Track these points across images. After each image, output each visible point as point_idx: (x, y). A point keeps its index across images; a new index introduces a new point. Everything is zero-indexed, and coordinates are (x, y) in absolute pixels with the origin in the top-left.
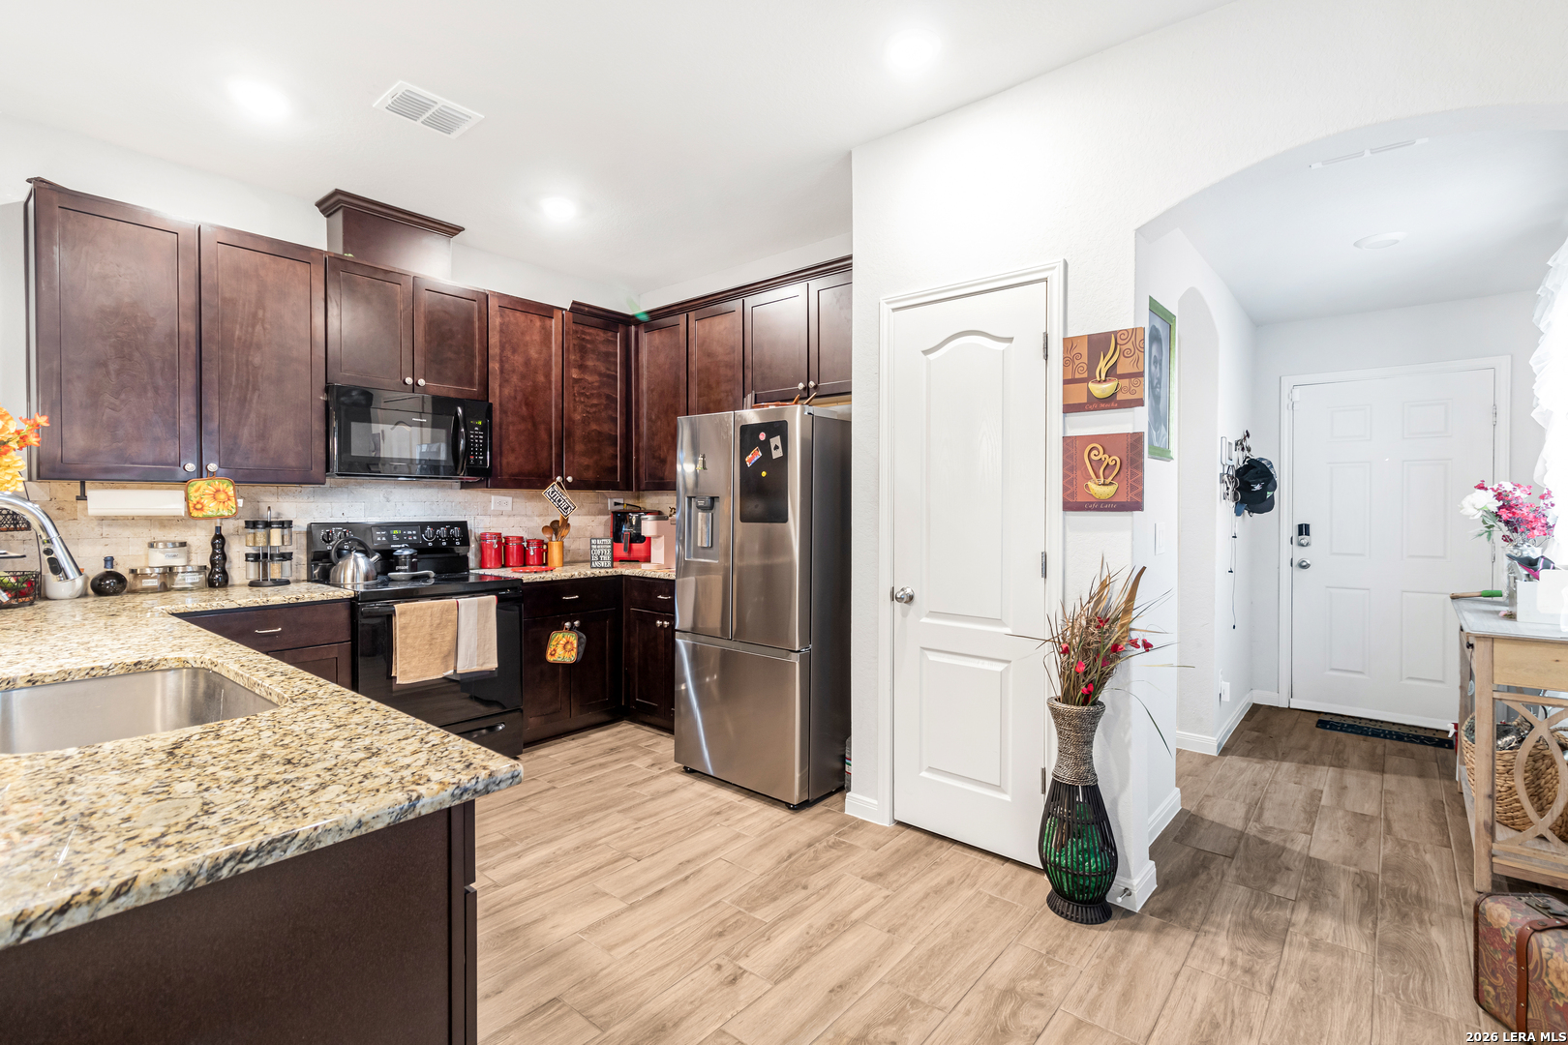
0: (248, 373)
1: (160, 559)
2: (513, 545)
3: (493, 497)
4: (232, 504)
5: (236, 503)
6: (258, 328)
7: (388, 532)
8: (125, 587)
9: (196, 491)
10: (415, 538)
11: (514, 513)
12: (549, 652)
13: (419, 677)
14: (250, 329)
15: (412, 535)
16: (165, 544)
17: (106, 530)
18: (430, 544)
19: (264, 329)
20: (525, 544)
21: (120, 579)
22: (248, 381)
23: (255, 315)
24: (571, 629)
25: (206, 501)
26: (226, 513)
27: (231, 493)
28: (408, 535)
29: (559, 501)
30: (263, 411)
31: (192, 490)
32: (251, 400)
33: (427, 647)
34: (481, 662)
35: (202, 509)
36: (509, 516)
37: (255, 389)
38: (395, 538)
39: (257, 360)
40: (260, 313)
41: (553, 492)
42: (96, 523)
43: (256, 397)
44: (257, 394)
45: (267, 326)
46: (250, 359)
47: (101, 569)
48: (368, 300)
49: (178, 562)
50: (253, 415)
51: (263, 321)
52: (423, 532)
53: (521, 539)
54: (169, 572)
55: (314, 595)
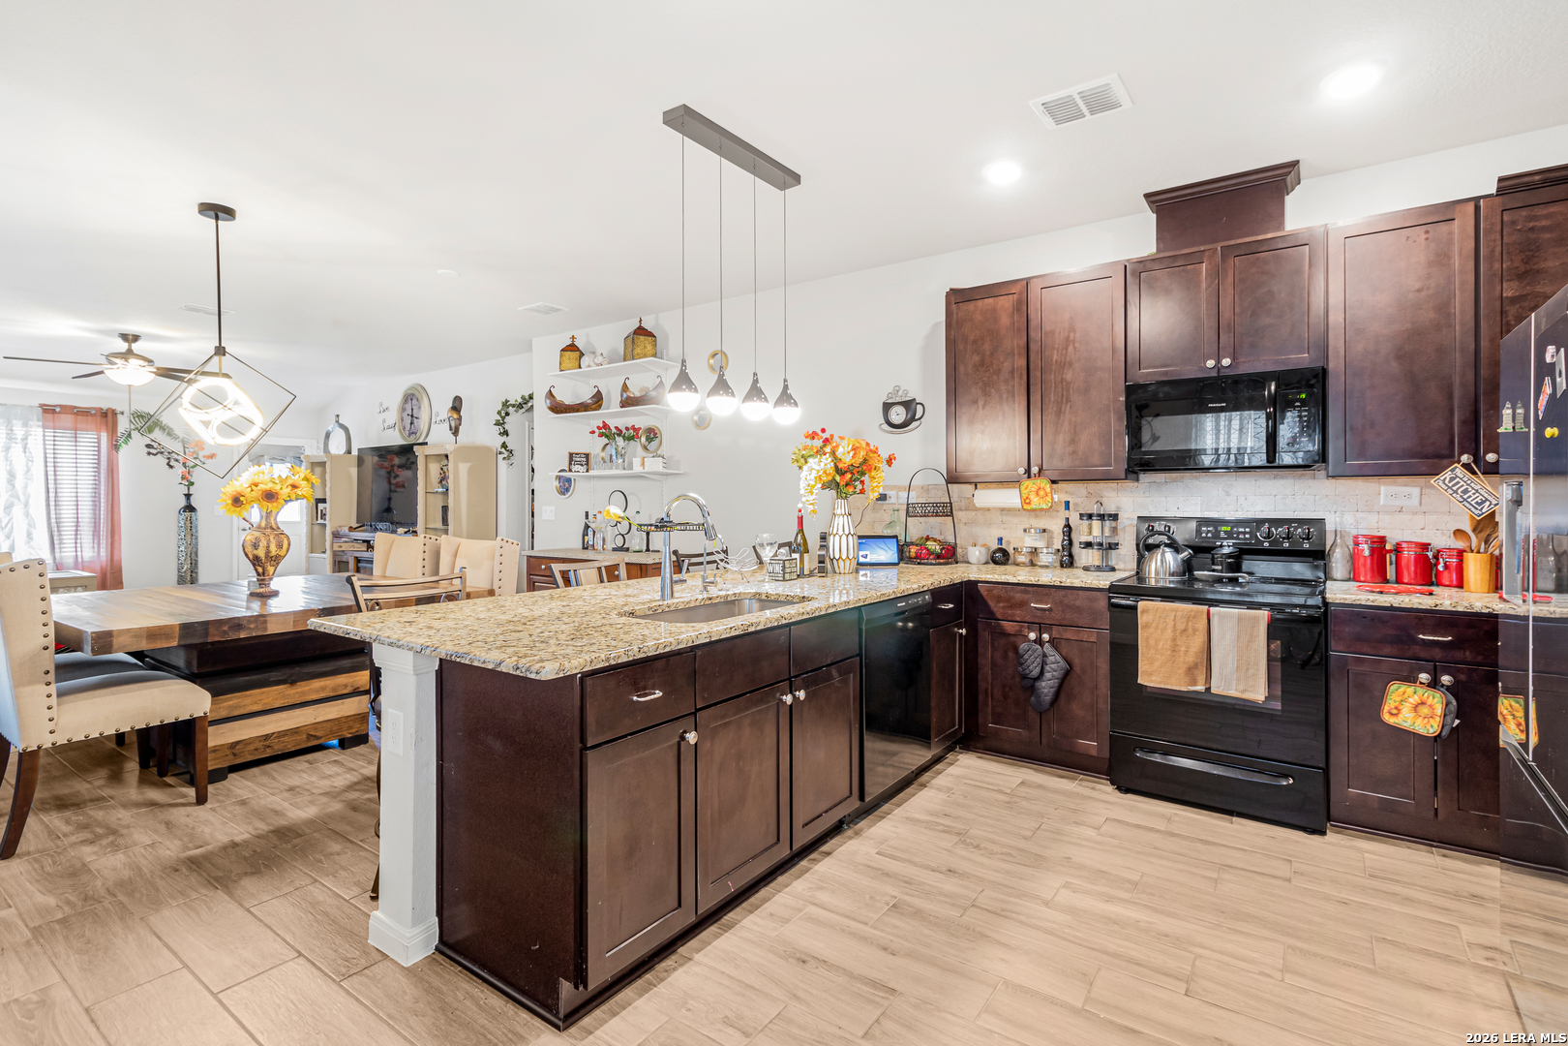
0: (1063, 388)
1: (1030, 541)
2: (1408, 554)
3: (1383, 488)
4: (1049, 499)
5: (1052, 498)
6: (1071, 348)
7: (1216, 528)
8: (1008, 560)
9: (1026, 489)
10: (1247, 536)
11: (1424, 508)
12: (1386, 708)
13: (1160, 683)
14: (1064, 352)
15: (1244, 533)
16: (1035, 529)
17: (1005, 518)
18: (1266, 544)
19: (1075, 348)
20: (1430, 554)
21: (1005, 553)
22: (1062, 395)
23: (1067, 339)
24: (1434, 684)
25: (1033, 497)
26: (1045, 507)
27: (1048, 490)
28: (1239, 533)
29: (1466, 491)
30: (1074, 419)
31: (1023, 488)
32: (1065, 411)
33: (1169, 653)
34: (1241, 687)
35: (1029, 503)
36: (1415, 513)
37: (1068, 401)
38: (1222, 535)
39: (1069, 376)
40: (1072, 335)
41: (1452, 479)
42: (999, 512)
43: (1068, 408)
44: (1069, 405)
45: (1077, 345)
46: (1064, 376)
47: (995, 546)
48: (1167, 292)
49: (1040, 544)
50: (1066, 424)
51: (1074, 341)
52: (1258, 529)
53: (1425, 546)
54: (1035, 552)
55: (1074, 581)
